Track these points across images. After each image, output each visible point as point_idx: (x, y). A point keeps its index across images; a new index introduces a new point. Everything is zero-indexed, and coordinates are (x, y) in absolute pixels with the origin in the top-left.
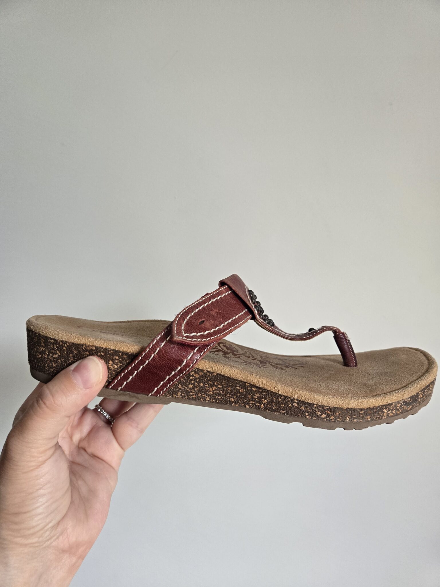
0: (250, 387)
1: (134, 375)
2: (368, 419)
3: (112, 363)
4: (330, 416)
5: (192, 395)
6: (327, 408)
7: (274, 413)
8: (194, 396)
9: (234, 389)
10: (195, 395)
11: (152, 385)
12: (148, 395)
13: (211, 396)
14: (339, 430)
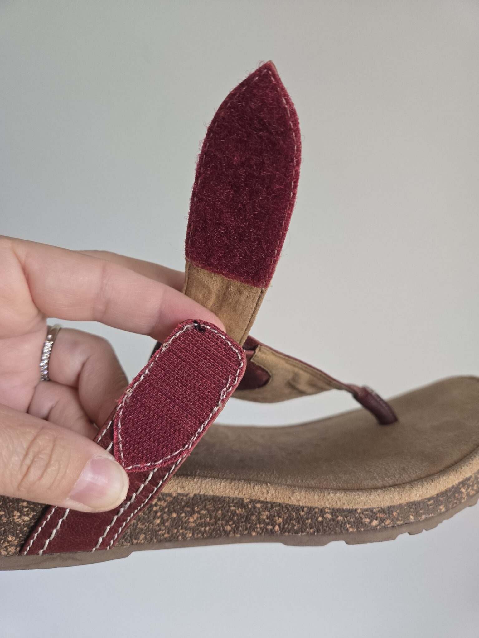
0: (251, 504)
1: (59, 527)
2: (441, 510)
3: (19, 514)
4: (384, 520)
5: (163, 535)
6: (378, 509)
7: (297, 534)
8: (166, 535)
9: (228, 512)
10: (168, 533)
11: (93, 534)
12: (91, 551)
13: (194, 530)
14: (404, 538)
